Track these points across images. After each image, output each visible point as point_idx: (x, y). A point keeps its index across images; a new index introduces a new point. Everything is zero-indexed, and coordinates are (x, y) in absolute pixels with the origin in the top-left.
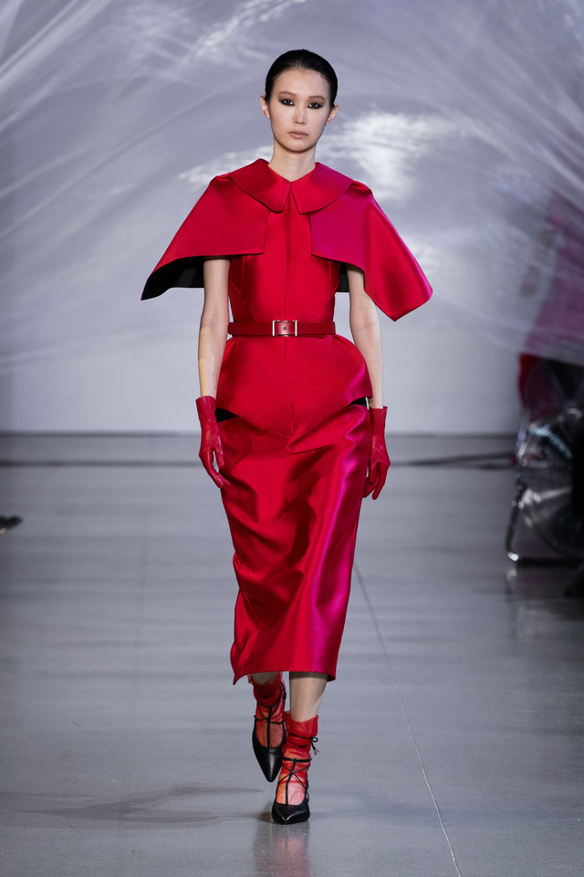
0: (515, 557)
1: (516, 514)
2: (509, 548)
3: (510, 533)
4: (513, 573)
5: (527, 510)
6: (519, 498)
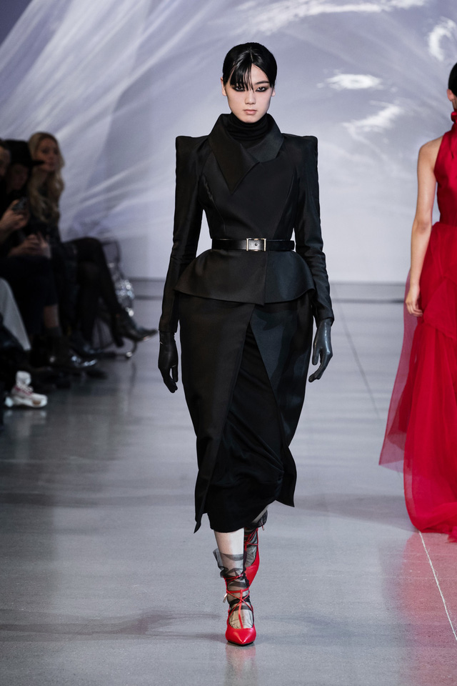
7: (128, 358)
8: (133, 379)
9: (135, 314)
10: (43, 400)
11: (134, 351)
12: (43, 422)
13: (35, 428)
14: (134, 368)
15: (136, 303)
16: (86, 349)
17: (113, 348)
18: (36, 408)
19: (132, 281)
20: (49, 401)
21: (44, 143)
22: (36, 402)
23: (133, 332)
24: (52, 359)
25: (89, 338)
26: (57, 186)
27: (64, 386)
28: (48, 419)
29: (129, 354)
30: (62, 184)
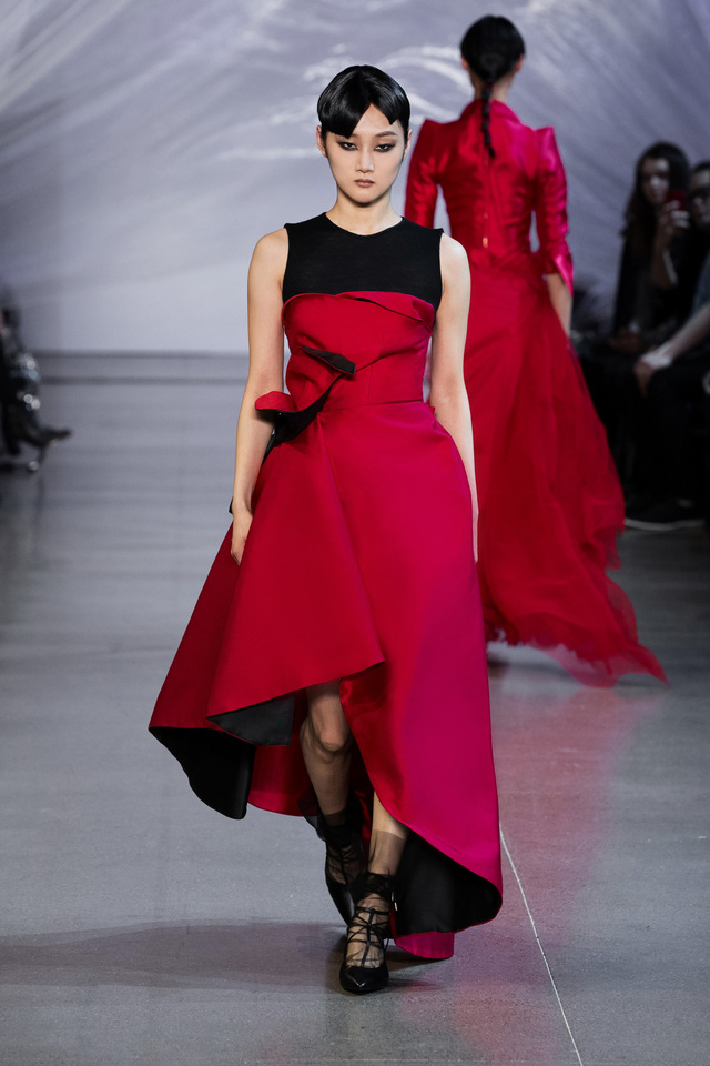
7: (30, 472)
8: (40, 503)
9: (42, 404)
11: (40, 460)
14: (41, 486)
15: (43, 389)
17: (7, 458)
19: (38, 356)
29: (33, 465)
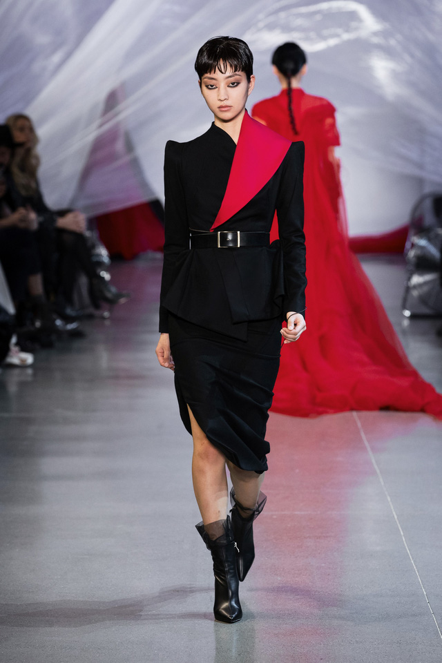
0: (407, 313)
1: (408, 289)
2: (404, 307)
3: (405, 300)
4: (406, 323)
5: (415, 287)
6: (409, 279)
10: (29, 358)
12: (30, 379)
13: (23, 385)
16: (69, 311)
18: (23, 366)
20: (35, 359)
21: (20, 123)
22: (23, 361)
23: (109, 295)
24: (38, 324)
25: (70, 301)
26: (33, 161)
27: (48, 345)
28: (34, 375)
30: (37, 158)
